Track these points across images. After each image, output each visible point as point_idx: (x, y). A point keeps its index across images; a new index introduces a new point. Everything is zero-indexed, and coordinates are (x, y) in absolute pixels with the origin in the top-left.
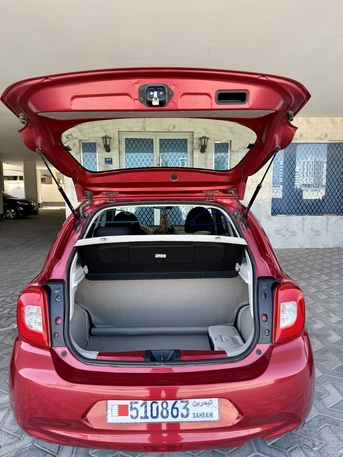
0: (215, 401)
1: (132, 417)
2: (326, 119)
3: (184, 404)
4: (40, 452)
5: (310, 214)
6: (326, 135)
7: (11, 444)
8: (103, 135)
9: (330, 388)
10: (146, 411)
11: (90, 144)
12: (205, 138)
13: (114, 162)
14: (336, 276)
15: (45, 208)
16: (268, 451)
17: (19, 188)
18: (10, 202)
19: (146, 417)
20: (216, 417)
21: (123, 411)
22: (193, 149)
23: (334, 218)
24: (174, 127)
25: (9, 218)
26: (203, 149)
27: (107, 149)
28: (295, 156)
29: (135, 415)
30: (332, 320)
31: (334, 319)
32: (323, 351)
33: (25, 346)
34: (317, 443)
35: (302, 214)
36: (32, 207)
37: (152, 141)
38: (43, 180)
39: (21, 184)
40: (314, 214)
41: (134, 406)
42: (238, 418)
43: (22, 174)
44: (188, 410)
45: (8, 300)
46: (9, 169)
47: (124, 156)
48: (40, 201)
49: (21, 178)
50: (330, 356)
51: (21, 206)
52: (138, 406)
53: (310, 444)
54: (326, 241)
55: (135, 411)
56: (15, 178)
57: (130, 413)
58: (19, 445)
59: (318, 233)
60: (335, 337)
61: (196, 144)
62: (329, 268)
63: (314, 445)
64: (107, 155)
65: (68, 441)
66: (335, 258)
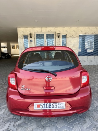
0: (64, 103)
1: (41, 108)
2: (94, 28)
3: (56, 104)
4: (15, 119)
5: (89, 56)
6: (94, 32)
7: (7, 117)
8: (30, 33)
9: (96, 102)
10: (45, 106)
11: (26, 36)
12: (59, 33)
13: (33, 41)
14: (97, 73)
15: (13, 56)
16: (79, 118)
17: (5, 50)
18: (3, 54)
19: (45, 108)
20: (64, 108)
21: (38, 106)
22: (56, 37)
23: (96, 57)
24: (50, 30)
25: (3, 59)
26: (59, 37)
27: (31, 37)
28: (85, 39)
29: (42, 107)
30: (96, 84)
31: (97, 84)
32: (94, 92)
33: (10, 89)
34: (92, 116)
35: (87, 56)
36: (10, 55)
37: (44, 34)
38: (12, 48)
39: (6, 49)
40: (91, 56)
41: (42, 105)
42: (71, 108)
43: (6, 46)
44: (57, 106)
45: (4, 80)
46: (3, 44)
47: (36, 39)
48: (12, 54)
49: (6, 47)
50: (96, 93)
51: (7, 55)
52: (43, 105)
53: (90, 116)
54: (94, 63)
55: (42, 106)
56: (4, 47)
57: (40, 107)
58: (9, 117)
59: (92, 61)
60: (97, 89)
61: (57, 35)
62: (95, 70)
63: (91, 116)
64: (31, 39)
65: (23, 115)
66: (97, 68)
